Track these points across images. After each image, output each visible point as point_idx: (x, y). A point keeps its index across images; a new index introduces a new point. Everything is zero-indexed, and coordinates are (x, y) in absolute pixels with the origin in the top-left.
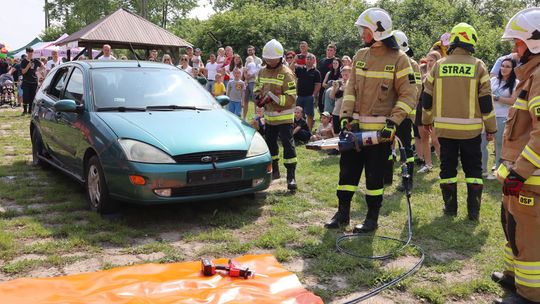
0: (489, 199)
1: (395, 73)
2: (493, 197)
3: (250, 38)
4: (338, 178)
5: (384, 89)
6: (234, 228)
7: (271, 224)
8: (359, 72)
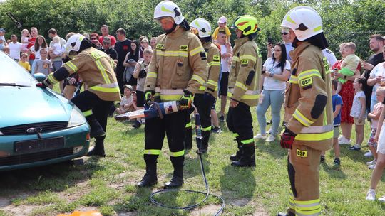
0: (269, 157)
1: (188, 51)
2: (272, 155)
3: (49, 19)
4: (144, 145)
5: (180, 65)
6: (59, 191)
7: (92, 186)
8: (159, 53)
